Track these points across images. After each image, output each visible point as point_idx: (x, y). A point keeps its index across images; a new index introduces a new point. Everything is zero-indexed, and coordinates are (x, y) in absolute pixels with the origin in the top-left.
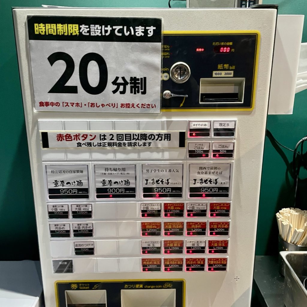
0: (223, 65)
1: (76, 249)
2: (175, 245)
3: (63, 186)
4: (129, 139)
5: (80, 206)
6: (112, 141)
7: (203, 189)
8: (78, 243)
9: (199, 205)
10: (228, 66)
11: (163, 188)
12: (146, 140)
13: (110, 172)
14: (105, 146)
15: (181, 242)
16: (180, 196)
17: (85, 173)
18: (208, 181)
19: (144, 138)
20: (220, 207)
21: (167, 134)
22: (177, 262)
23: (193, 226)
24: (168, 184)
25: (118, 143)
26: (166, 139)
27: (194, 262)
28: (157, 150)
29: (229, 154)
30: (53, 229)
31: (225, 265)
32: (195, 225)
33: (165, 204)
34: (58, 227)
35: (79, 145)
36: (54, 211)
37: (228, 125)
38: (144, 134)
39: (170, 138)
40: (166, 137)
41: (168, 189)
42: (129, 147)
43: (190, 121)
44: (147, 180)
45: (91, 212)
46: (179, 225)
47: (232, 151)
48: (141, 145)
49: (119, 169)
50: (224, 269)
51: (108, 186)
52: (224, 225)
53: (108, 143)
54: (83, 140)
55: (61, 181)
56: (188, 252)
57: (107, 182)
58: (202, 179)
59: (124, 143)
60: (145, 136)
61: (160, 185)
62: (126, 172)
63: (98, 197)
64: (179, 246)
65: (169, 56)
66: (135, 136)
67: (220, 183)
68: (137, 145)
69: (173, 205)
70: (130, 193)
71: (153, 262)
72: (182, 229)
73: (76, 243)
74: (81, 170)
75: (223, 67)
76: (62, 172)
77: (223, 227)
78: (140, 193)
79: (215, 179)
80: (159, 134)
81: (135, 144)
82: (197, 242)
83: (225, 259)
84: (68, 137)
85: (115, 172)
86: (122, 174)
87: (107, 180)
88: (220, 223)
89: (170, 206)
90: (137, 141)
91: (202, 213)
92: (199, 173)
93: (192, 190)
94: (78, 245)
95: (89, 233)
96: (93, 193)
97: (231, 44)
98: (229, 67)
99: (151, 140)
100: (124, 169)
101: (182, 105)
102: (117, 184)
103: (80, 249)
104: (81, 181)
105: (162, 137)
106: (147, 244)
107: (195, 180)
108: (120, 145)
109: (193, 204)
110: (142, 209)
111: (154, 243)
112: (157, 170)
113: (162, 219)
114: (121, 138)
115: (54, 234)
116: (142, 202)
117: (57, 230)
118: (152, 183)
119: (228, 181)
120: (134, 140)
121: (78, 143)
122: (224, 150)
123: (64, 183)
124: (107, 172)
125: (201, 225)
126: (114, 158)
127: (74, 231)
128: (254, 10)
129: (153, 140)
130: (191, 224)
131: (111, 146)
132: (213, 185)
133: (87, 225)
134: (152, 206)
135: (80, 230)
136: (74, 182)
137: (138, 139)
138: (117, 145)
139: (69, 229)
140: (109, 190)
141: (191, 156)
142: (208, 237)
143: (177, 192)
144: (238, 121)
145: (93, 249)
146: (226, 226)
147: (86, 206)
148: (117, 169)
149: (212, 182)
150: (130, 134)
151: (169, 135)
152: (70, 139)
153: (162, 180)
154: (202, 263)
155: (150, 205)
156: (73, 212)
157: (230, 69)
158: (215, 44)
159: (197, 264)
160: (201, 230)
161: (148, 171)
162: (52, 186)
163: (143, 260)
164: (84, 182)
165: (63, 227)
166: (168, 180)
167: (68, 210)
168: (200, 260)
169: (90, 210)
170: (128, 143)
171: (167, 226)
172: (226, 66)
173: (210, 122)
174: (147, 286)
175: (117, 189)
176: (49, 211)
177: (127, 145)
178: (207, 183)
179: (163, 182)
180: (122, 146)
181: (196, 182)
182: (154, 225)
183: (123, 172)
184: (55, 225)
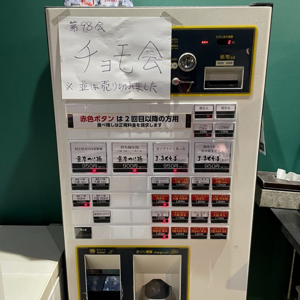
0: (225, 56)
1: (95, 218)
2: (182, 215)
3: (85, 161)
4: (143, 121)
5: (99, 179)
6: (127, 122)
7: (206, 165)
8: (96, 212)
9: (203, 179)
10: (229, 56)
11: (171, 164)
12: (157, 121)
13: (125, 149)
14: (121, 127)
15: (187, 212)
16: (186, 171)
17: (104, 150)
18: (211, 158)
19: (155, 120)
20: (221, 181)
21: (176, 116)
22: (183, 230)
23: (197, 198)
24: (175, 160)
25: (133, 124)
26: (174, 121)
27: (198, 231)
28: (167, 130)
29: (230, 134)
30: (76, 199)
31: (226, 234)
32: (199, 197)
33: (172, 178)
34: (80, 197)
35: (99, 125)
36: (76, 183)
37: (229, 108)
38: (155, 116)
39: (178, 120)
40: (174, 119)
41: (175, 165)
42: (142, 127)
43: (195, 105)
44: (157, 157)
45: (108, 185)
46: (185, 198)
47: (232, 131)
48: (153, 126)
49: (133, 147)
50: (225, 238)
51: (124, 162)
52: (225, 198)
53: (124, 124)
54: (103, 121)
55: (83, 157)
56: (193, 222)
57: (123, 159)
58: (205, 156)
59: (138, 124)
60: (156, 118)
61: (169, 161)
62: (139, 150)
63: (115, 171)
64: (185, 215)
65: (178, 47)
66: (147, 118)
67: (222, 160)
68: (149, 125)
69: (180, 179)
70: (142, 168)
71: (161, 230)
72: (187, 201)
73: (94, 212)
74: (101, 147)
75: (225, 57)
76: (84, 149)
77: (224, 199)
78: (150, 168)
79: (217, 156)
80: (169, 116)
81: (147, 125)
82: (201, 213)
83: (226, 229)
84: (90, 118)
85: (129, 150)
86: (135, 151)
87: (123, 156)
88: (221, 196)
89: (177, 180)
90: (149, 122)
91: (205, 187)
92: (203, 151)
93: (196, 165)
94: (97, 214)
95: (106, 203)
96: (110, 168)
97: (232, 37)
98: (230, 58)
99: (161, 121)
100: (137, 147)
101: (188, 90)
102: (131, 160)
103: (98, 218)
104: (100, 157)
105: (171, 119)
106: (157, 213)
107: (200, 157)
108: (134, 125)
109: (197, 178)
110: (153, 183)
111: (163, 212)
112: (166, 148)
113: (170, 192)
114: (135, 120)
115: (76, 204)
116: (152, 177)
117: (78, 200)
118: (162, 159)
119: (229, 158)
120: (147, 121)
121: (98, 124)
122: (226, 131)
123: (86, 158)
124: (122, 150)
125: (204, 198)
126: (129, 137)
127: (94, 201)
128: (251, 8)
129: (162, 121)
130: (196, 196)
131: (127, 127)
132: (215, 162)
133: (105, 196)
134: (161, 180)
135: (98, 200)
136: (95, 158)
137: (150, 120)
138: (132, 126)
139: (89, 200)
140: (125, 165)
141: (196, 136)
142: (210, 209)
143: (183, 168)
144: (238, 104)
145: (109, 218)
146: (226, 199)
147: (104, 179)
148: (132, 147)
149: (214, 159)
150: (143, 116)
151: (177, 117)
152: (92, 120)
153: (170, 157)
154: (205, 232)
155: (160, 179)
156: (93, 185)
157: (231, 59)
158: (218, 37)
159: (200, 232)
160: (204, 202)
161: (158, 148)
162: (76, 162)
163: (153, 228)
164: (103, 158)
165: (84, 197)
166: (175, 157)
167: (89, 183)
168: (203, 229)
169: (108, 183)
170: (141, 124)
171: (174, 198)
172: (227, 56)
173: (213, 105)
174: (156, 252)
175: (132, 165)
176: (72, 183)
177: (140, 126)
178: (210, 160)
179: (171, 158)
180: (135, 127)
181: (200, 158)
182: (163, 197)
183: (136, 150)
184: (77, 196)
